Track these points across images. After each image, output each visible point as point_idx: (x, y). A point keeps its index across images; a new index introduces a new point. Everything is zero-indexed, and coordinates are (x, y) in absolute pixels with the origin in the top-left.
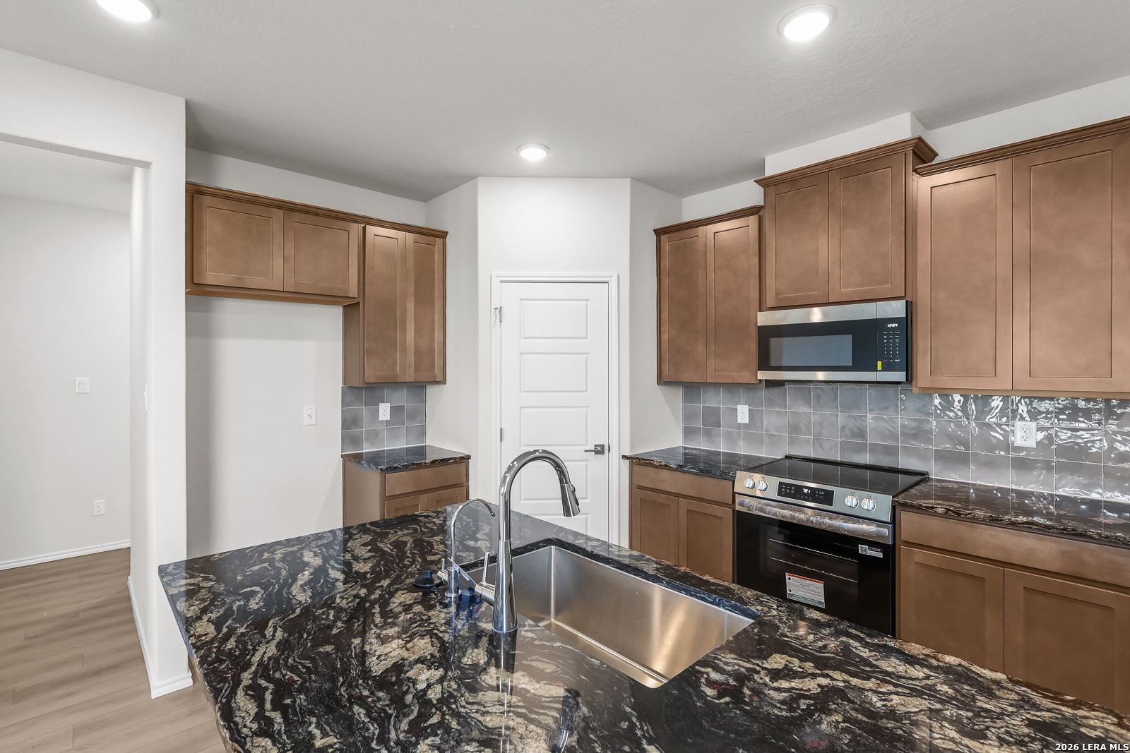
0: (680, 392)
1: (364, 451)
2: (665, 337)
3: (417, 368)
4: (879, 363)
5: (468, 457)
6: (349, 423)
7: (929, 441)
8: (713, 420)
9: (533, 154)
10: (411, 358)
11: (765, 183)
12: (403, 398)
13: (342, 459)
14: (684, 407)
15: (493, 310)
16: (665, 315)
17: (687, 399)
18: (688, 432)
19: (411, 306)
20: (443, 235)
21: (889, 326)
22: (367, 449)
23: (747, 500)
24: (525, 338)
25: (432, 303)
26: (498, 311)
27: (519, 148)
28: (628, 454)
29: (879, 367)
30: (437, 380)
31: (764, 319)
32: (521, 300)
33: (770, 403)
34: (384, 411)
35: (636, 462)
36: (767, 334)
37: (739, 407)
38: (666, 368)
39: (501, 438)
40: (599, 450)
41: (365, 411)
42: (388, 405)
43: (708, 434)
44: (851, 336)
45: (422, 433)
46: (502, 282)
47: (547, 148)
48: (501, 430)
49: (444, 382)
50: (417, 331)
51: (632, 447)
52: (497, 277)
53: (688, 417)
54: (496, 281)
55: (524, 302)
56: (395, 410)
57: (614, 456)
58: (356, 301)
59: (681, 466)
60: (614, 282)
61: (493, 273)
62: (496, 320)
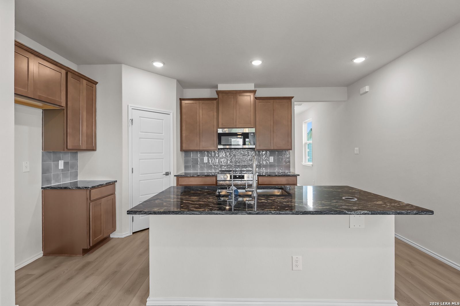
0: (183, 154)
1: (52, 185)
2: (184, 135)
5: (115, 182)
6: (45, 170)
8: (195, 162)
9: (158, 65)
11: (218, 92)
12: (68, 157)
13: (41, 190)
14: (185, 159)
15: (129, 120)
16: (184, 128)
17: (186, 156)
18: (186, 167)
19: (85, 113)
20: (96, 83)
21: (251, 134)
22: (53, 184)
23: (221, 182)
24: (141, 132)
26: (131, 120)
27: (153, 61)
28: (175, 175)
30: (94, 149)
31: (220, 131)
34: (61, 165)
35: (178, 177)
36: (220, 135)
37: (204, 158)
38: (184, 146)
39: (132, 172)
40: (167, 174)
41: (52, 164)
42: (63, 161)
43: (194, 167)
44: (243, 136)
45: (76, 175)
46: (132, 109)
47: (164, 64)
48: (132, 169)
50: (87, 126)
51: (177, 172)
52: (131, 106)
53: (186, 162)
54: (130, 108)
55: (141, 118)
56: (66, 164)
57: (172, 175)
58: (63, 108)
60: (172, 114)
61: (129, 105)
62: (130, 124)
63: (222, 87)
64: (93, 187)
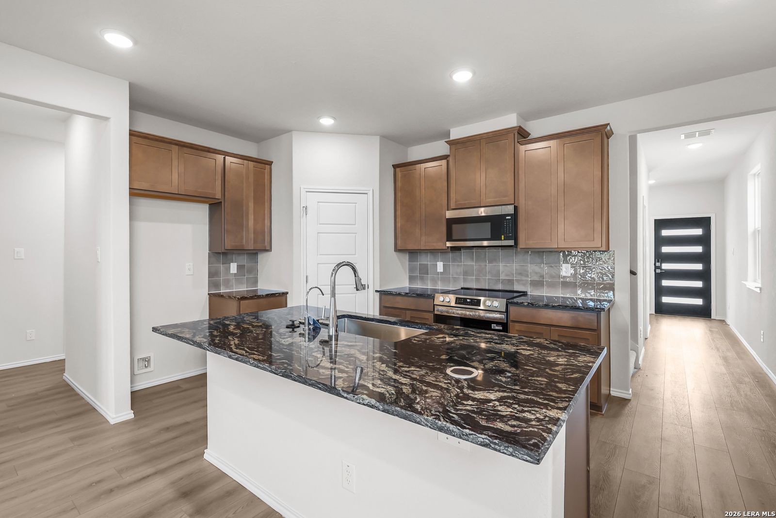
0: (406, 257)
1: (221, 291)
2: (399, 225)
3: (255, 241)
4: (503, 236)
5: (287, 293)
6: (212, 274)
7: (527, 276)
8: (424, 270)
9: (327, 122)
10: (252, 236)
11: (451, 143)
12: (244, 260)
13: (208, 296)
14: (409, 265)
15: (302, 208)
16: (399, 213)
17: (410, 260)
18: (412, 279)
19: (251, 205)
20: (270, 163)
21: (507, 218)
22: (223, 290)
23: (440, 308)
24: (320, 224)
25: (264, 203)
26: (304, 208)
27: (319, 118)
28: (379, 290)
29: (503, 239)
30: (267, 249)
31: (449, 214)
32: (318, 202)
33: (454, 260)
34: (234, 268)
35: (383, 294)
36: (451, 222)
37: (438, 263)
38: (399, 242)
39: (307, 281)
40: (362, 287)
41: (222, 267)
42: (236, 264)
43: (422, 279)
44: (490, 223)
45: (255, 282)
46: (307, 192)
47: (334, 118)
48: (307, 277)
49: (270, 250)
50: (255, 220)
51: (381, 286)
52: (304, 189)
53: (411, 270)
54: (303, 191)
55: (320, 203)
56: (240, 267)
57: (371, 290)
58: (220, 201)
59: (407, 293)
60: (370, 193)
61: (302, 187)
62: (303, 214)
63: (457, 133)
64: (243, 297)
